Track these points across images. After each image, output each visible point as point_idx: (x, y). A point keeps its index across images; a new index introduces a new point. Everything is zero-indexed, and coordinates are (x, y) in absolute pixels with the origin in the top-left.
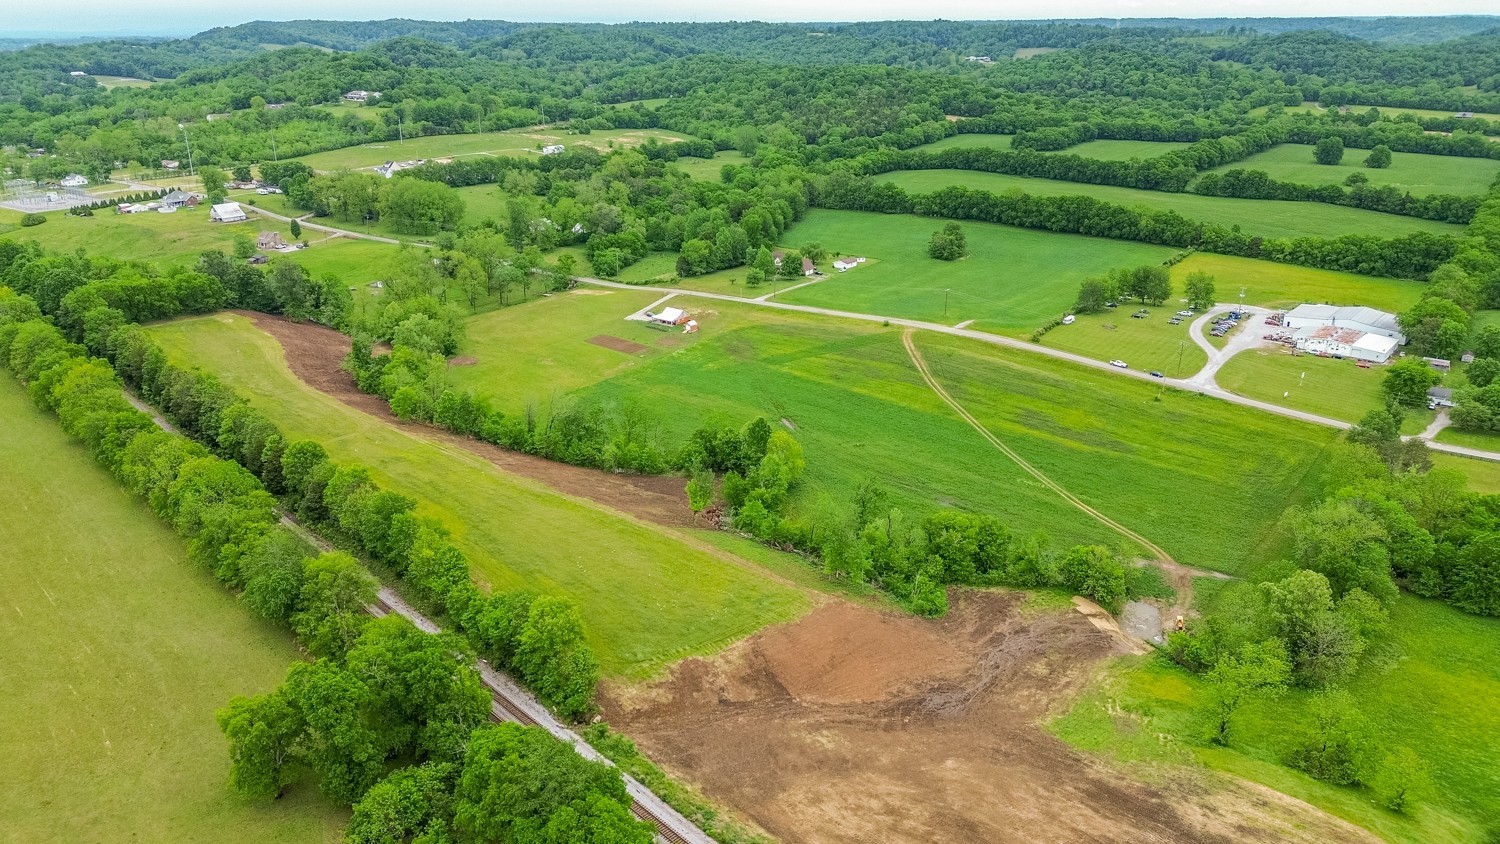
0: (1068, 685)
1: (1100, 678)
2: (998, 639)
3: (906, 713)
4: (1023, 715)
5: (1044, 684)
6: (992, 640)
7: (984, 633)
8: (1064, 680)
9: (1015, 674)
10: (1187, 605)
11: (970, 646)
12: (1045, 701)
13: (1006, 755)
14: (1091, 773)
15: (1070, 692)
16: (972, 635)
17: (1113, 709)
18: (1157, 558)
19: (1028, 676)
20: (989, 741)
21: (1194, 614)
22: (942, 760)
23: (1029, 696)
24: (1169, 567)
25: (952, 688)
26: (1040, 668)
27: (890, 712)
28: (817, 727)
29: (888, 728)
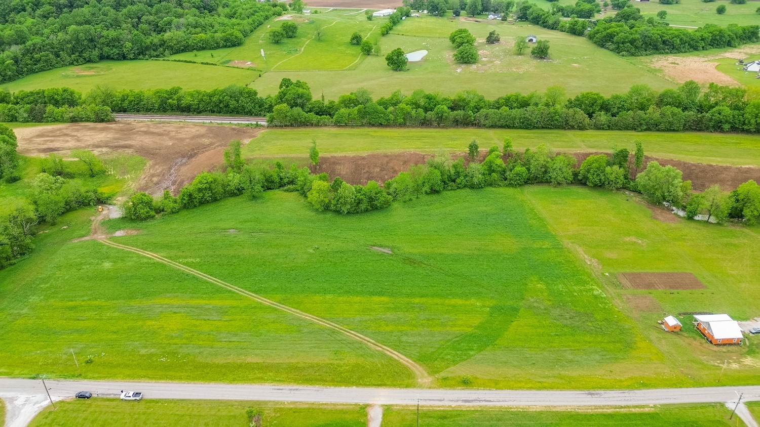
0: (145, 178)
1: (134, 185)
2: (173, 184)
3: (191, 155)
4: (156, 164)
5: (153, 176)
6: (176, 182)
7: (180, 183)
8: (146, 179)
9: (163, 175)
10: (95, 222)
11: (182, 178)
12: (151, 171)
13: (157, 149)
14: (132, 150)
15: (143, 177)
16: (183, 181)
17: (128, 178)
18: (107, 239)
19: (159, 176)
20: (162, 152)
21: (93, 218)
22: (172, 144)
23: (156, 170)
24: (101, 237)
25: (181, 165)
26: (155, 179)
27: (195, 154)
28: (211, 144)
29: (193, 150)
